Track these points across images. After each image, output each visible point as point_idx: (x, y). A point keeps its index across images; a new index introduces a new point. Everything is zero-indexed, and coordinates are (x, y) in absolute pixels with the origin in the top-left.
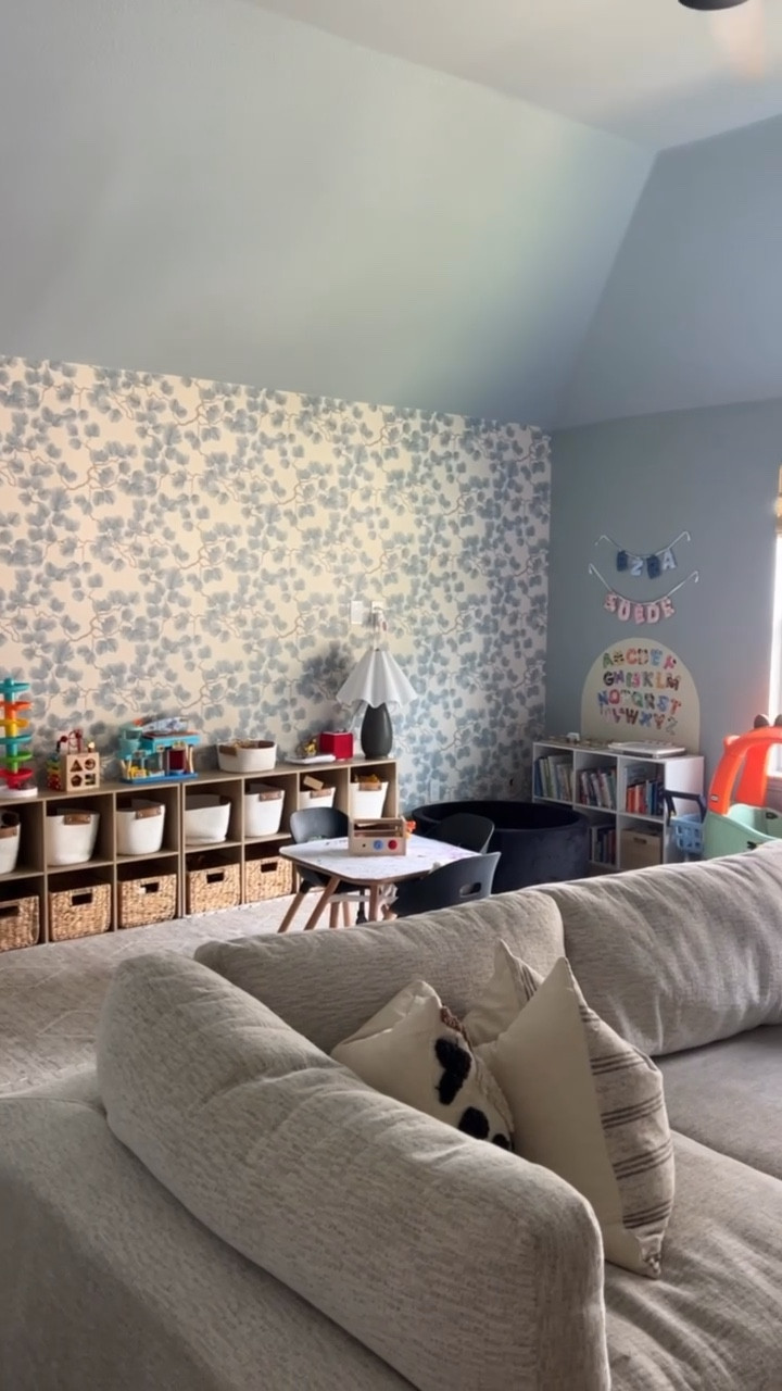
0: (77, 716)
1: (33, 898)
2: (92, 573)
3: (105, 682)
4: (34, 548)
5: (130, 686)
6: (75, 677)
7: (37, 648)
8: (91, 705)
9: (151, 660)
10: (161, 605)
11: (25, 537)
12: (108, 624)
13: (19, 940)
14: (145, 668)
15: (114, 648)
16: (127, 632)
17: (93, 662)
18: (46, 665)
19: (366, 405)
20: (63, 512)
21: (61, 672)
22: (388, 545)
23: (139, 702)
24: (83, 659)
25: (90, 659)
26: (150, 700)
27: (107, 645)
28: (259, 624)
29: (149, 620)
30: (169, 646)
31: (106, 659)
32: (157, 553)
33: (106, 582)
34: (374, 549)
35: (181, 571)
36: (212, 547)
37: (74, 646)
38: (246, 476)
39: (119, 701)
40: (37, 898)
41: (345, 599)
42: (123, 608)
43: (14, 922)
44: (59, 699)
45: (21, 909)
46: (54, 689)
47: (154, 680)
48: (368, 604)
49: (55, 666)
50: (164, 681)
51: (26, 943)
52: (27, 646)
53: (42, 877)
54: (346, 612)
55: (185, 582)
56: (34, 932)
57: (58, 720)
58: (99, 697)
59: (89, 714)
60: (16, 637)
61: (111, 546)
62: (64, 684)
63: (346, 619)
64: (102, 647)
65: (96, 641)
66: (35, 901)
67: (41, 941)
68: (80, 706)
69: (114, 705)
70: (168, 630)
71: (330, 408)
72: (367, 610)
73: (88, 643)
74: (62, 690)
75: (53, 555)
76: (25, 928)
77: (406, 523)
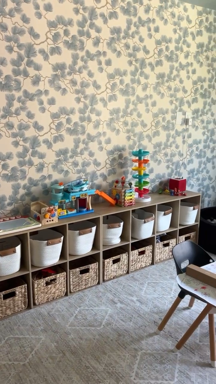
0: (44, 178)
1: (23, 286)
2: (49, 97)
3: (58, 158)
4: (16, 81)
5: (71, 160)
6: (42, 156)
7: (20, 141)
8: (51, 172)
9: (82, 146)
10: (86, 115)
11: (10, 73)
12: (59, 126)
13: (17, 308)
14: (79, 150)
15: (62, 140)
16: (69, 130)
17: (51, 148)
18: (26, 150)
19: (190, 5)
20: (32, 58)
21: (34, 154)
22: (195, 83)
23: (76, 169)
24: (46, 146)
25: (50, 146)
26: (81, 167)
27: (59, 138)
28: (134, 125)
29: (80, 124)
30: (91, 138)
31: (58, 146)
32: (84, 85)
33: (57, 102)
34: (188, 85)
35: (97, 95)
36: (113, 82)
37: (41, 139)
38: (131, 42)
39: (65, 169)
40: (26, 285)
41: (174, 112)
42: (67, 117)
43: (14, 300)
44: (33, 169)
45: (17, 293)
46: (31, 163)
47: (83, 156)
48: (184, 114)
49: (31, 150)
50: (88, 157)
51: (21, 309)
52: (14, 139)
53: (29, 274)
54: (174, 118)
55: (99, 102)
56: (25, 303)
57: (33, 180)
58: (55, 167)
59: (50, 176)
60: (8, 135)
61: (60, 80)
62: (36, 160)
63: (174, 121)
64: (56, 139)
65: (53, 136)
66: (25, 287)
67: (29, 307)
68: (45, 172)
69: (63, 171)
70: (90, 129)
71: (173, 5)
72: (184, 117)
73: (49, 137)
74: (35, 164)
75: (27, 85)
76: (20, 301)
77: (202, 72)
